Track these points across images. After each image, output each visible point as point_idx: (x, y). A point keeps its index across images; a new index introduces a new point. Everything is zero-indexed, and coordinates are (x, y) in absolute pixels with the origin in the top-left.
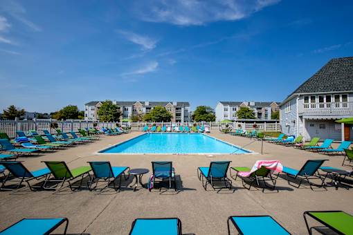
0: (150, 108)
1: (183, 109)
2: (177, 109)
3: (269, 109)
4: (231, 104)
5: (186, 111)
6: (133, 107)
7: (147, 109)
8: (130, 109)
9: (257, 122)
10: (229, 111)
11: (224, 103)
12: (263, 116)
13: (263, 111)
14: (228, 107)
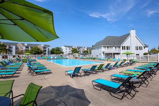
0: (28, 47)
1: (47, 48)
2: (44, 48)
3: (82, 49)
4: (69, 47)
5: (49, 49)
6: (16, 46)
7: (26, 47)
8: (14, 47)
9: (85, 54)
10: (68, 50)
11: (66, 46)
12: (80, 52)
13: (80, 50)
14: (67, 48)
